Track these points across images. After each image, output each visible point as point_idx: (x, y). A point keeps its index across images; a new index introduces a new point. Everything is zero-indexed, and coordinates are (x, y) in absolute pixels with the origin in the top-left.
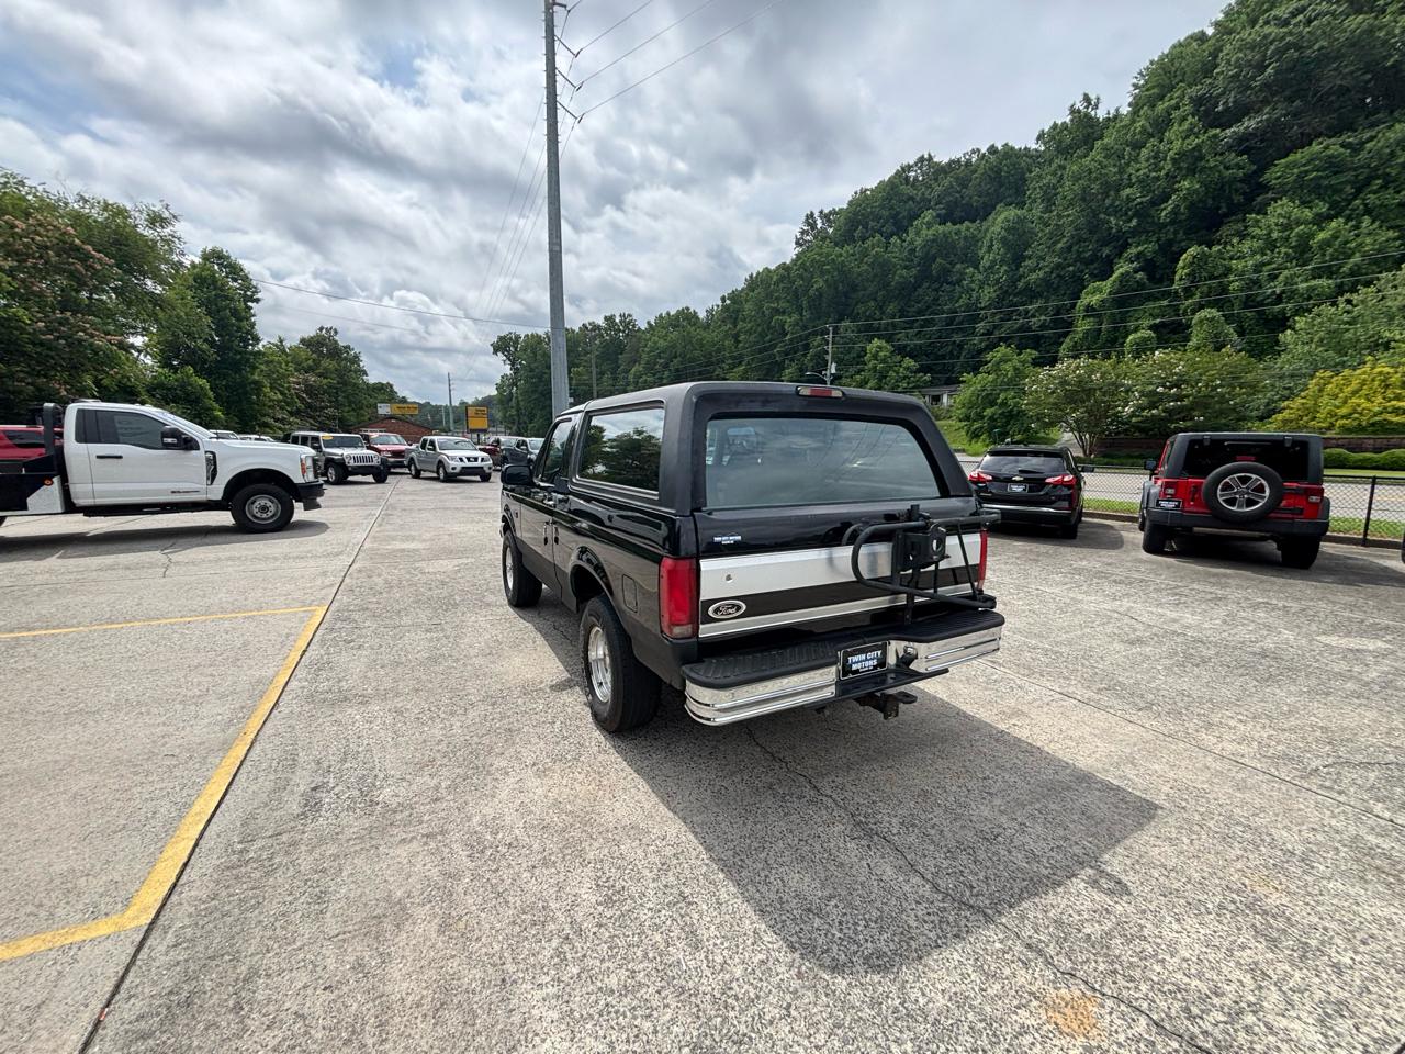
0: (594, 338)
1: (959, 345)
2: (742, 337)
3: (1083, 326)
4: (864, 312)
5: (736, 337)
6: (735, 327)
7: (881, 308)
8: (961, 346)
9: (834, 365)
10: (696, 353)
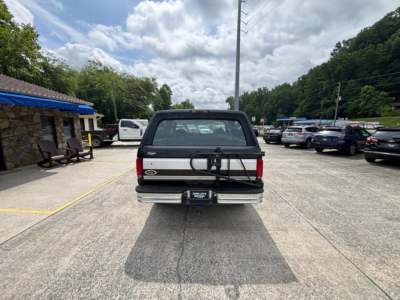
0: (255, 95)
2: (305, 90)
4: (361, 76)
5: (303, 91)
6: (303, 87)
7: (370, 73)
9: (340, 97)
10: (287, 97)
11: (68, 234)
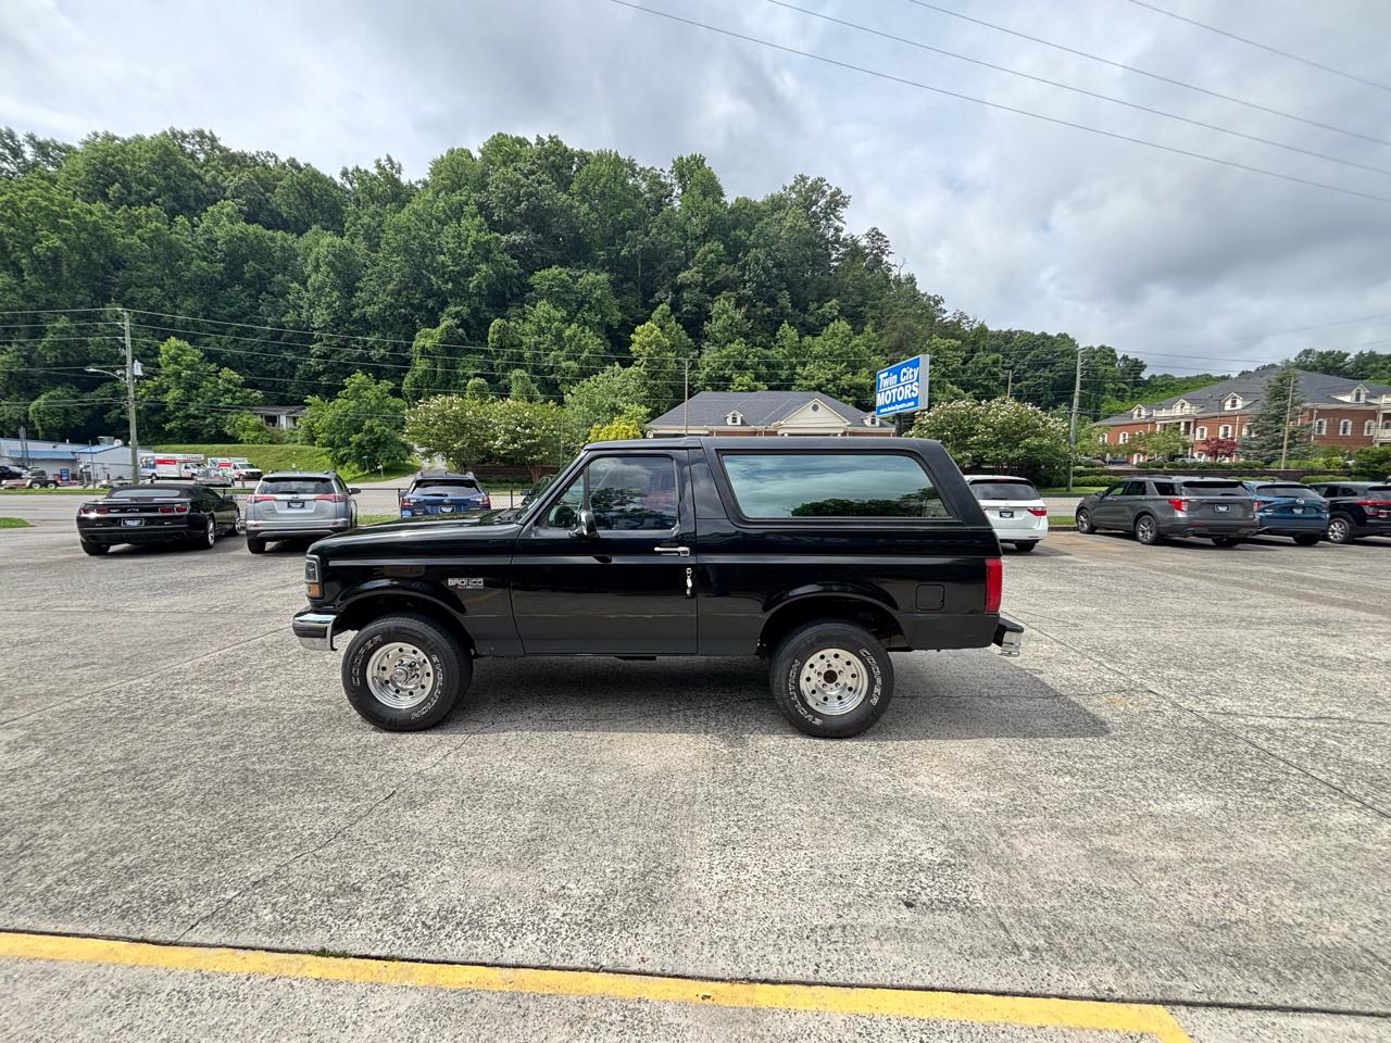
1: (290, 364)
3: (421, 366)
7: (172, 299)
8: (293, 365)
11: (1158, 854)
